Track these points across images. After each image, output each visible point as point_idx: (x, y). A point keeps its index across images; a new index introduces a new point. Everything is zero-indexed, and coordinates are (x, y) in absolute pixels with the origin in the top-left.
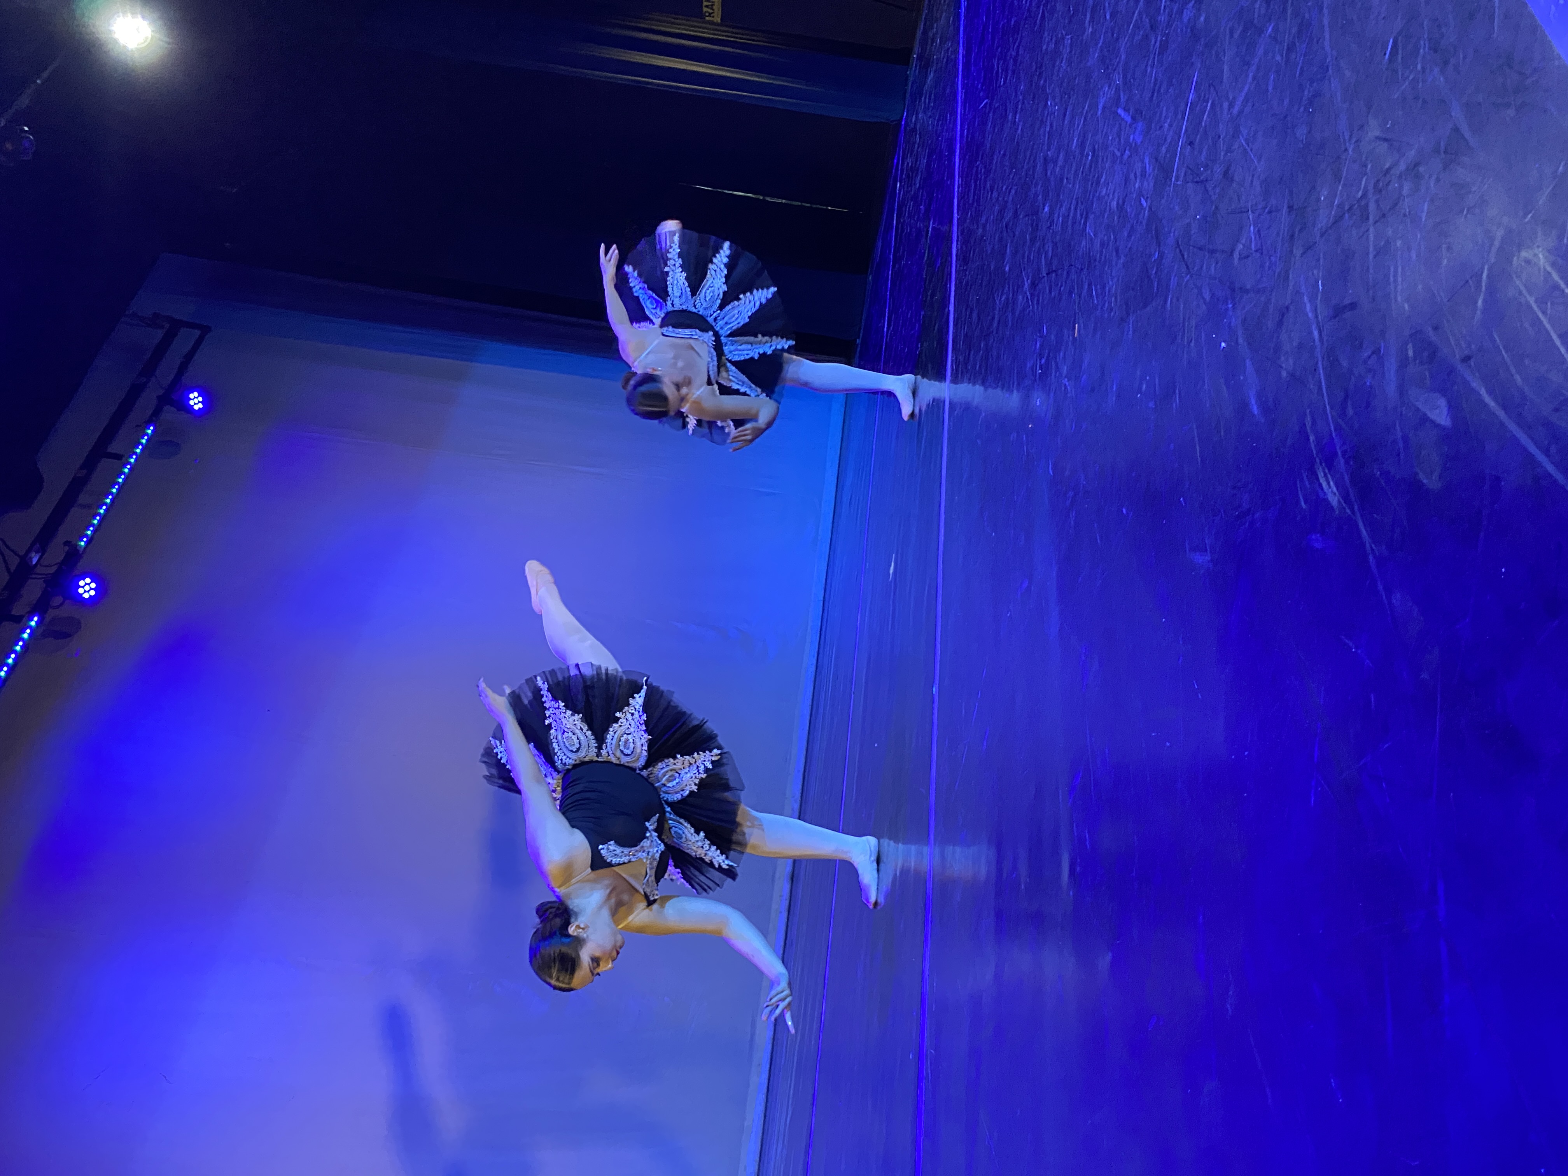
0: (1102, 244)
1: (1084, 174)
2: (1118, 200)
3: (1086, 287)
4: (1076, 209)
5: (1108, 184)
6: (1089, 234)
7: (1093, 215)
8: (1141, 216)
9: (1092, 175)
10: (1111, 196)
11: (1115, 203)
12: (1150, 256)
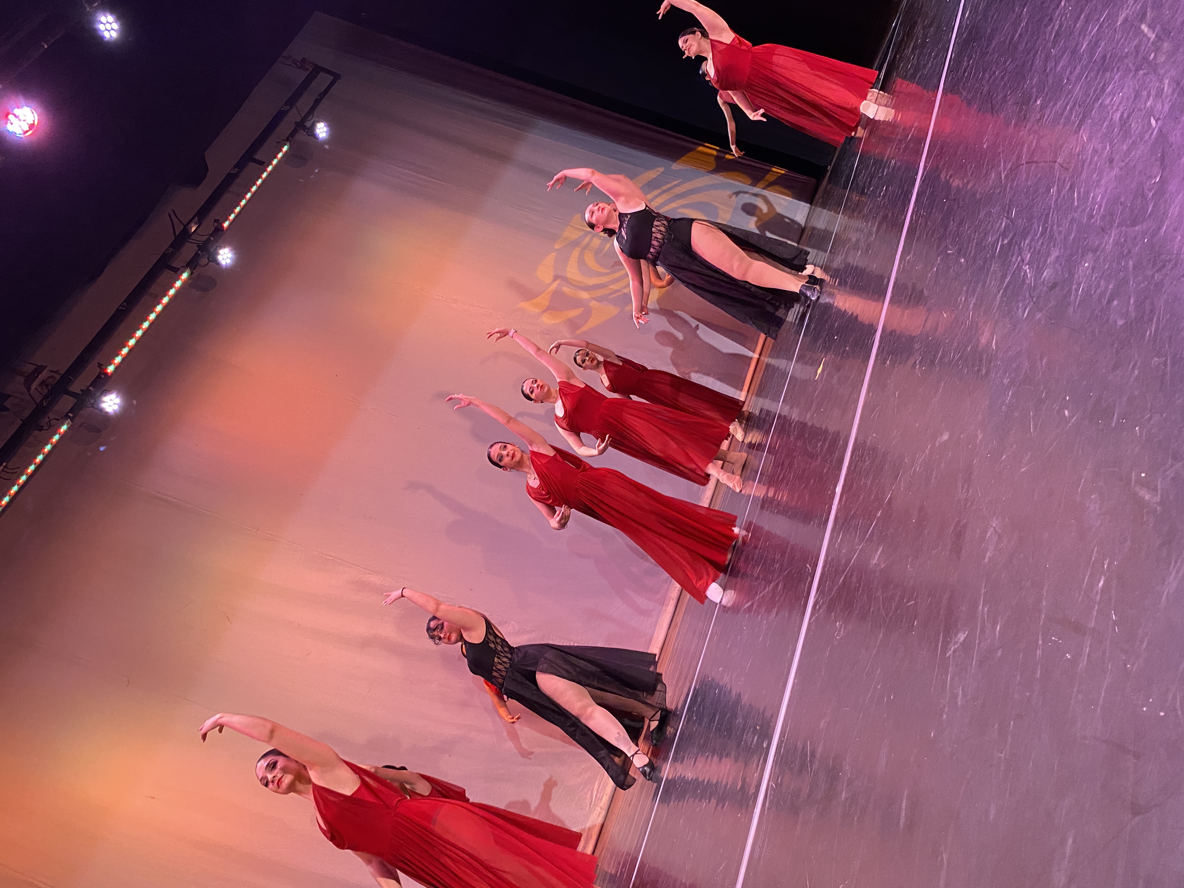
0: (1095, 151)
1: (1088, 79)
2: (1123, 113)
3: (1068, 187)
4: (1071, 110)
5: (1114, 95)
6: (1082, 137)
7: (1090, 121)
8: (1147, 136)
9: (1097, 81)
10: (1115, 108)
11: (1119, 115)
12: (1150, 177)
